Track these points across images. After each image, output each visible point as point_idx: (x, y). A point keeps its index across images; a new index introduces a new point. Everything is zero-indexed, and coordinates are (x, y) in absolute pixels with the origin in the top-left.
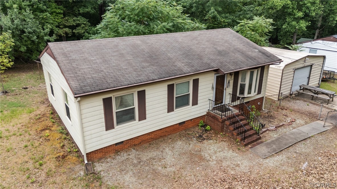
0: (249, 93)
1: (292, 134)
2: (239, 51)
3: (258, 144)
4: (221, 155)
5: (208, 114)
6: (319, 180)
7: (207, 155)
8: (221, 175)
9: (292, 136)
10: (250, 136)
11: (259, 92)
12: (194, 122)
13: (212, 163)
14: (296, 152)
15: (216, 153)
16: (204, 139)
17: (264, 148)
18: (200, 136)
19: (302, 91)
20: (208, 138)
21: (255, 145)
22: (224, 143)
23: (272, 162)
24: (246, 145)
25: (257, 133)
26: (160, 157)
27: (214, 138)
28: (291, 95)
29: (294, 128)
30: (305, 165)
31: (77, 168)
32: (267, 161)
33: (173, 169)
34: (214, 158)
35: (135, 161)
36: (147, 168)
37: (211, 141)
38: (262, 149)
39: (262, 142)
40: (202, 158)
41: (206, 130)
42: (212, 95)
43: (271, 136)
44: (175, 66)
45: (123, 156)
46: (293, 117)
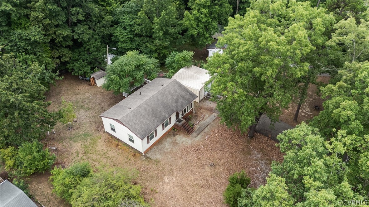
0: (188, 111)
1: (203, 124)
2: (182, 97)
3: (193, 132)
4: (182, 140)
5: (175, 124)
6: (210, 141)
7: (178, 142)
8: (184, 147)
9: (203, 125)
10: (190, 130)
11: (191, 107)
12: (171, 129)
13: (180, 144)
14: (204, 132)
15: (180, 140)
16: (176, 135)
17: (195, 133)
18: (174, 134)
19: (208, 96)
20: (177, 134)
21: (192, 133)
22: (182, 135)
23: (197, 139)
24: (189, 134)
25: (192, 128)
26: (164, 146)
27: (179, 134)
28: (204, 97)
29: (204, 121)
30: (207, 137)
31: (142, 157)
32: (196, 138)
33: (169, 150)
34: (180, 142)
35: (158, 150)
36: (162, 151)
37: (178, 135)
38: (194, 134)
39: (194, 131)
40: (177, 143)
41: (175, 131)
42: (175, 118)
43: (197, 127)
44: (163, 115)
45: (153, 150)
46: (204, 113)
